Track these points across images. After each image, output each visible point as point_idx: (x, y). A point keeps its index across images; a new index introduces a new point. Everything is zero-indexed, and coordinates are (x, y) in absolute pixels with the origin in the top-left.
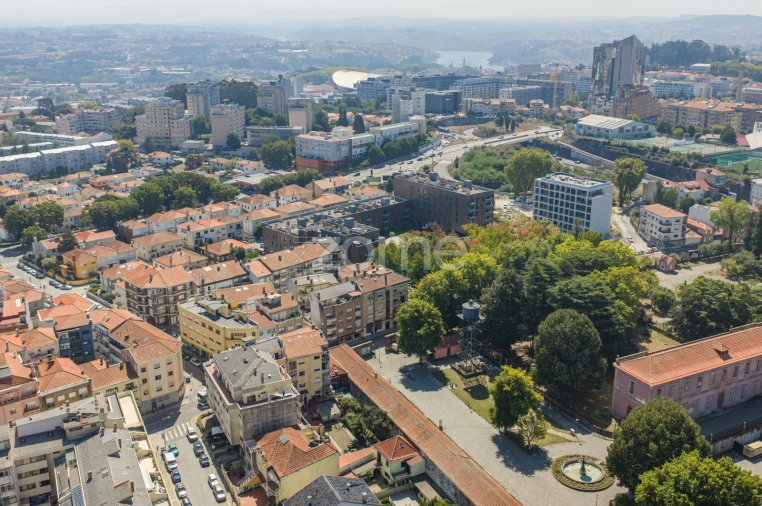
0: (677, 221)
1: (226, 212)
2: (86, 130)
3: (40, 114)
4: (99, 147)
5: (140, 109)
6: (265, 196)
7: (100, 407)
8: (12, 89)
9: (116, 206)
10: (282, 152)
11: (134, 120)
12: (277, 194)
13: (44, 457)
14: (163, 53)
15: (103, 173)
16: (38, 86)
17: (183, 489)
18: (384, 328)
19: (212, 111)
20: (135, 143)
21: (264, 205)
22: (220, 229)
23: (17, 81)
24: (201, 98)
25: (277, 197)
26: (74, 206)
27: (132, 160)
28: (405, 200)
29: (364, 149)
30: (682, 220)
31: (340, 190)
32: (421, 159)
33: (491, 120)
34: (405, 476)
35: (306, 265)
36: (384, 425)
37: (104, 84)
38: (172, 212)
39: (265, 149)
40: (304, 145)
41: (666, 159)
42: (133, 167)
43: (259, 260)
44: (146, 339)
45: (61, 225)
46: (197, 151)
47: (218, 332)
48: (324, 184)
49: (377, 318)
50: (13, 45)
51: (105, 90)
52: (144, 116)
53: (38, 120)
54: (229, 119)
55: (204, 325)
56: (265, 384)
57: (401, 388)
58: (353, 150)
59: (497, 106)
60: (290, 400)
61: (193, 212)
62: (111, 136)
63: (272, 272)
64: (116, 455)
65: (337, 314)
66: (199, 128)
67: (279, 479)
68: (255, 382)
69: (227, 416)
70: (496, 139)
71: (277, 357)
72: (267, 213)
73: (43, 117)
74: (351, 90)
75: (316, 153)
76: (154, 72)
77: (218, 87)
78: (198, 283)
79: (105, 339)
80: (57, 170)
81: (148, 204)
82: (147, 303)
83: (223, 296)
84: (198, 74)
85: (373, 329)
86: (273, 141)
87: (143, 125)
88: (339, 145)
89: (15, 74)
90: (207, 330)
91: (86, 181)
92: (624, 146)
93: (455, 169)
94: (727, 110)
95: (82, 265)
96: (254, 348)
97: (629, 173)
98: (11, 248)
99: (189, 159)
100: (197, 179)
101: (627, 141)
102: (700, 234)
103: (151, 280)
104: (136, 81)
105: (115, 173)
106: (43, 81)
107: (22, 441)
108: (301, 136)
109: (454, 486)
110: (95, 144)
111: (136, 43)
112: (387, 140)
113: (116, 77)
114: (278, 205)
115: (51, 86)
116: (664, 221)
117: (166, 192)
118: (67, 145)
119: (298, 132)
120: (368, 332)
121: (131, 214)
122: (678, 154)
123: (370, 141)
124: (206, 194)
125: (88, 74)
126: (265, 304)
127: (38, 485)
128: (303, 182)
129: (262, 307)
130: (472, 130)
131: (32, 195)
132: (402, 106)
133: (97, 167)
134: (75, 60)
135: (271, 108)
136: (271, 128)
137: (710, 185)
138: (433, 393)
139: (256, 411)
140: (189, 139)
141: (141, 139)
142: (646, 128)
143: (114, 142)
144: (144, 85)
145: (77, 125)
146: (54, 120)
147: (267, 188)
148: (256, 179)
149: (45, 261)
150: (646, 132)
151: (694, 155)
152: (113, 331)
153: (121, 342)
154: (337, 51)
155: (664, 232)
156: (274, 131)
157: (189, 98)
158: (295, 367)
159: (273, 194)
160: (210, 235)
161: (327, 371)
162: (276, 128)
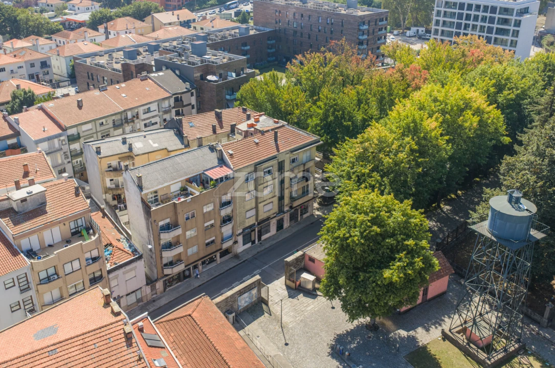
1: (33, 47)
6: (90, 31)
12: (106, 28)
18: (273, 230)
21: (86, 39)
22: (15, 68)
25: (107, 33)
28: (268, 30)
31: (186, 24)
35: (129, 115)
43: (41, 109)
48: (164, 17)
49: (262, 216)
63: (64, 129)
65: (181, 220)
85: (254, 236)
114: (107, 38)
128: (140, 15)
147: (95, 23)
148: (84, 16)
159: (101, 29)
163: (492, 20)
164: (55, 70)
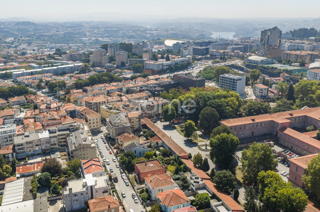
0: (265, 89)
1: (118, 85)
2: (72, 60)
3: (56, 54)
4: (77, 66)
5: (91, 53)
6: (131, 81)
7: (78, 124)
8: (44, 46)
9: (83, 82)
10: (139, 67)
11: (89, 56)
13: (64, 135)
14: (101, 32)
15: (78, 74)
16: (53, 45)
17: (99, 147)
19: (116, 53)
20: (89, 65)
21: (130, 83)
22: (115, 90)
23: (45, 43)
24: (113, 49)
25: (135, 81)
26: (69, 83)
27: (88, 70)
28: (176, 82)
29: (168, 67)
30: (267, 89)
31: (157, 79)
32: (188, 71)
33: (218, 58)
34: (157, 146)
36: (153, 134)
37: (78, 45)
38: (100, 85)
39: (133, 66)
40: (147, 65)
41: (276, 71)
42: (88, 72)
43: (125, 96)
44: (91, 113)
45: (65, 88)
46: (110, 67)
47: (111, 113)
48: (151, 77)
50: (44, 29)
51: (78, 47)
52: (92, 55)
53: (56, 57)
54: (122, 56)
55: (107, 111)
56: (122, 122)
57: (162, 130)
58: (164, 67)
59: (222, 53)
60: (128, 127)
61: (107, 85)
62: (81, 62)
63: (129, 100)
64: (82, 134)
66: (112, 59)
67: (123, 143)
68: (119, 121)
69: (111, 130)
70: (218, 64)
71: (126, 117)
72: (131, 85)
73: (57, 55)
74: (171, 47)
75: (151, 68)
76: (97, 40)
77: (119, 45)
78: (106, 102)
79: (79, 114)
80: (63, 73)
81: (93, 82)
82: (91, 107)
83: (113, 104)
84: (114, 41)
86: (137, 64)
87: (92, 58)
88: (159, 65)
89: (45, 41)
90: (108, 113)
91: (72, 76)
92: (262, 67)
93: (199, 74)
94: (305, 54)
95: (72, 98)
96: (119, 114)
97: (254, 74)
98: (50, 94)
99: (107, 70)
100: (109, 75)
101: (264, 65)
102: (274, 94)
103: (93, 100)
104: (90, 43)
105: (82, 74)
106: (55, 43)
107: (59, 131)
108: (146, 62)
109: (168, 146)
110: (76, 64)
111: (90, 28)
112: (176, 64)
113: (82, 42)
114: (135, 83)
115: (58, 45)
116: (261, 89)
117: (99, 79)
118: (66, 65)
119: (146, 61)
120: (156, 117)
121: (88, 85)
122: (280, 70)
123: (170, 64)
124: (112, 80)
125: (72, 41)
126: (125, 106)
127: (63, 142)
128: (145, 76)
129: (124, 107)
130: (211, 61)
131: (55, 80)
132: (184, 52)
133: (76, 72)
134: (67, 35)
135: (137, 52)
136: (136, 59)
137: (284, 79)
138: (171, 131)
139: (119, 128)
140: (108, 63)
141: (91, 63)
142: (272, 61)
143: (82, 64)
144: (93, 45)
145: (69, 58)
146: (61, 57)
147: (132, 78)
148: (129, 76)
149: (61, 97)
150: (272, 62)
151: (285, 70)
152: (82, 111)
153: (84, 114)
154: (170, 32)
155: (260, 93)
156: (137, 60)
157: (108, 49)
158: (131, 120)
159: (134, 80)
160: (112, 91)
161: (140, 122)
162: (138, 59)
163: (231, 82)
164: (123, 90)
